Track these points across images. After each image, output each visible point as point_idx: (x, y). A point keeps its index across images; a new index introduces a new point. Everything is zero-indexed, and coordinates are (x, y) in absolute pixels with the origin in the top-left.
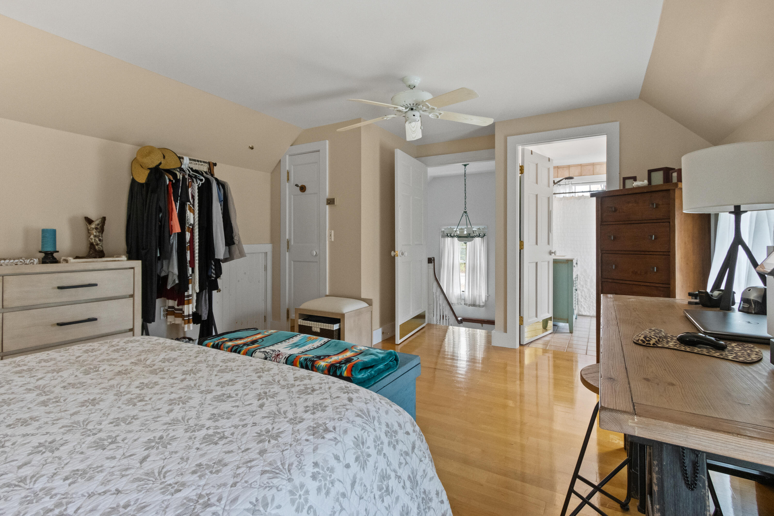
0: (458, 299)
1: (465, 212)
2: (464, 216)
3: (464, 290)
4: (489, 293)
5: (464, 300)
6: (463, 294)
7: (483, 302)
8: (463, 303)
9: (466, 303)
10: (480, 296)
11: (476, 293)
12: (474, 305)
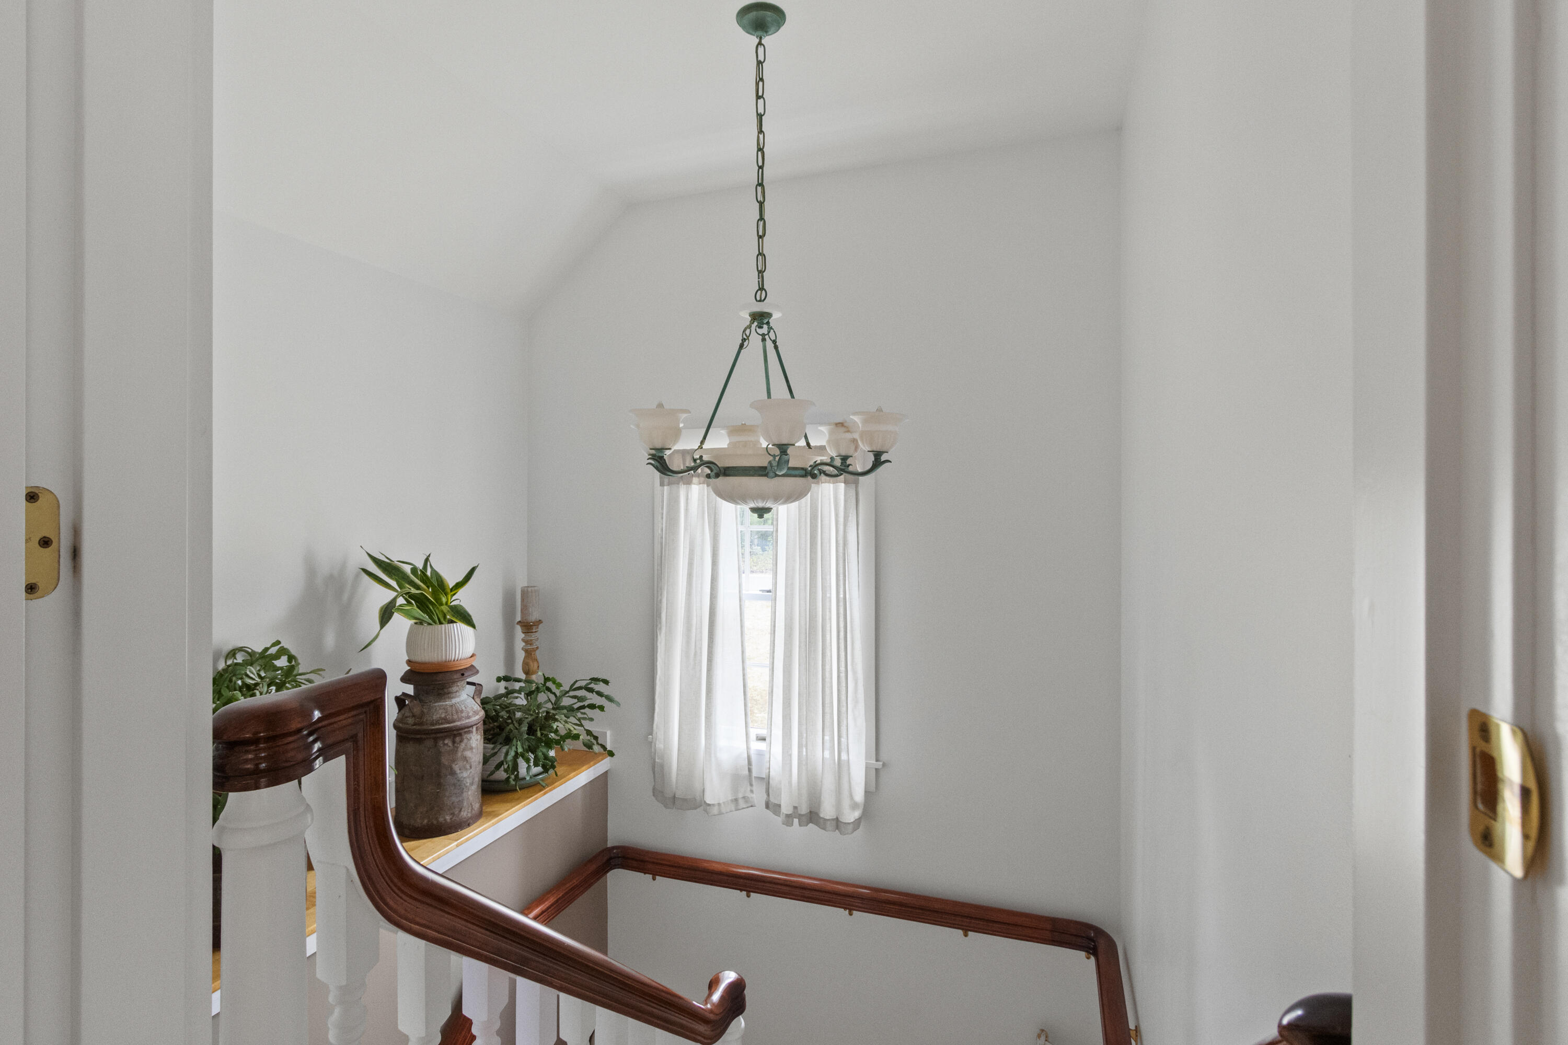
0: (736, 779)
1: (760, 318)
2: (755, 339)
3: (763, 732)
4: (884, 756)
5: (766, 781)
6: (760, 754)
7: (854, 806)
8: (758, 796)
9: (773, 800)
10: (841, 768)
11: (821, 755)
12: (812, 817)
